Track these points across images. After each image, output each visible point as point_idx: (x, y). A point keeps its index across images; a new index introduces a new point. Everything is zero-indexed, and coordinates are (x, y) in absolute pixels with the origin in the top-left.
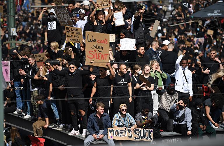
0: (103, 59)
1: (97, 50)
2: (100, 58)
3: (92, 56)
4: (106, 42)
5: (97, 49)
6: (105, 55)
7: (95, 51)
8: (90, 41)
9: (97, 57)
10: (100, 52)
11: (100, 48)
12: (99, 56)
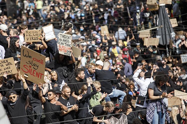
0: (38, 77)
1: (32, 67)
2: (35, 75)
3: (27, 71)
4: (42, 62)
5: (32, 65)
6: (40, 74)
7: (30, 67)
8: (26, 56)
9: (32, 73)
10: (36, 69)
11: (35, 66)
12: (33, 73)
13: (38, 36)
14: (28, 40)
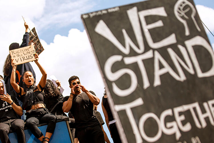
13: (30, 54)
14: (17, 62)
